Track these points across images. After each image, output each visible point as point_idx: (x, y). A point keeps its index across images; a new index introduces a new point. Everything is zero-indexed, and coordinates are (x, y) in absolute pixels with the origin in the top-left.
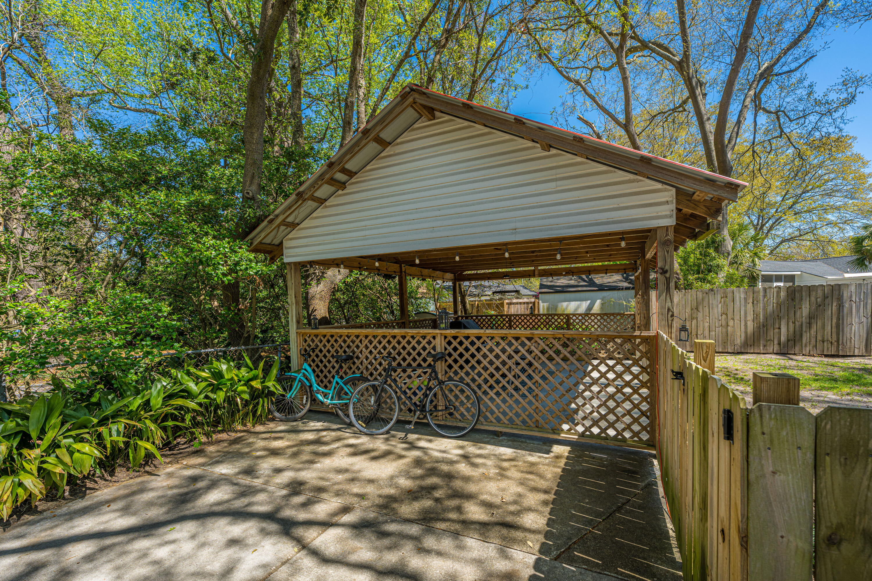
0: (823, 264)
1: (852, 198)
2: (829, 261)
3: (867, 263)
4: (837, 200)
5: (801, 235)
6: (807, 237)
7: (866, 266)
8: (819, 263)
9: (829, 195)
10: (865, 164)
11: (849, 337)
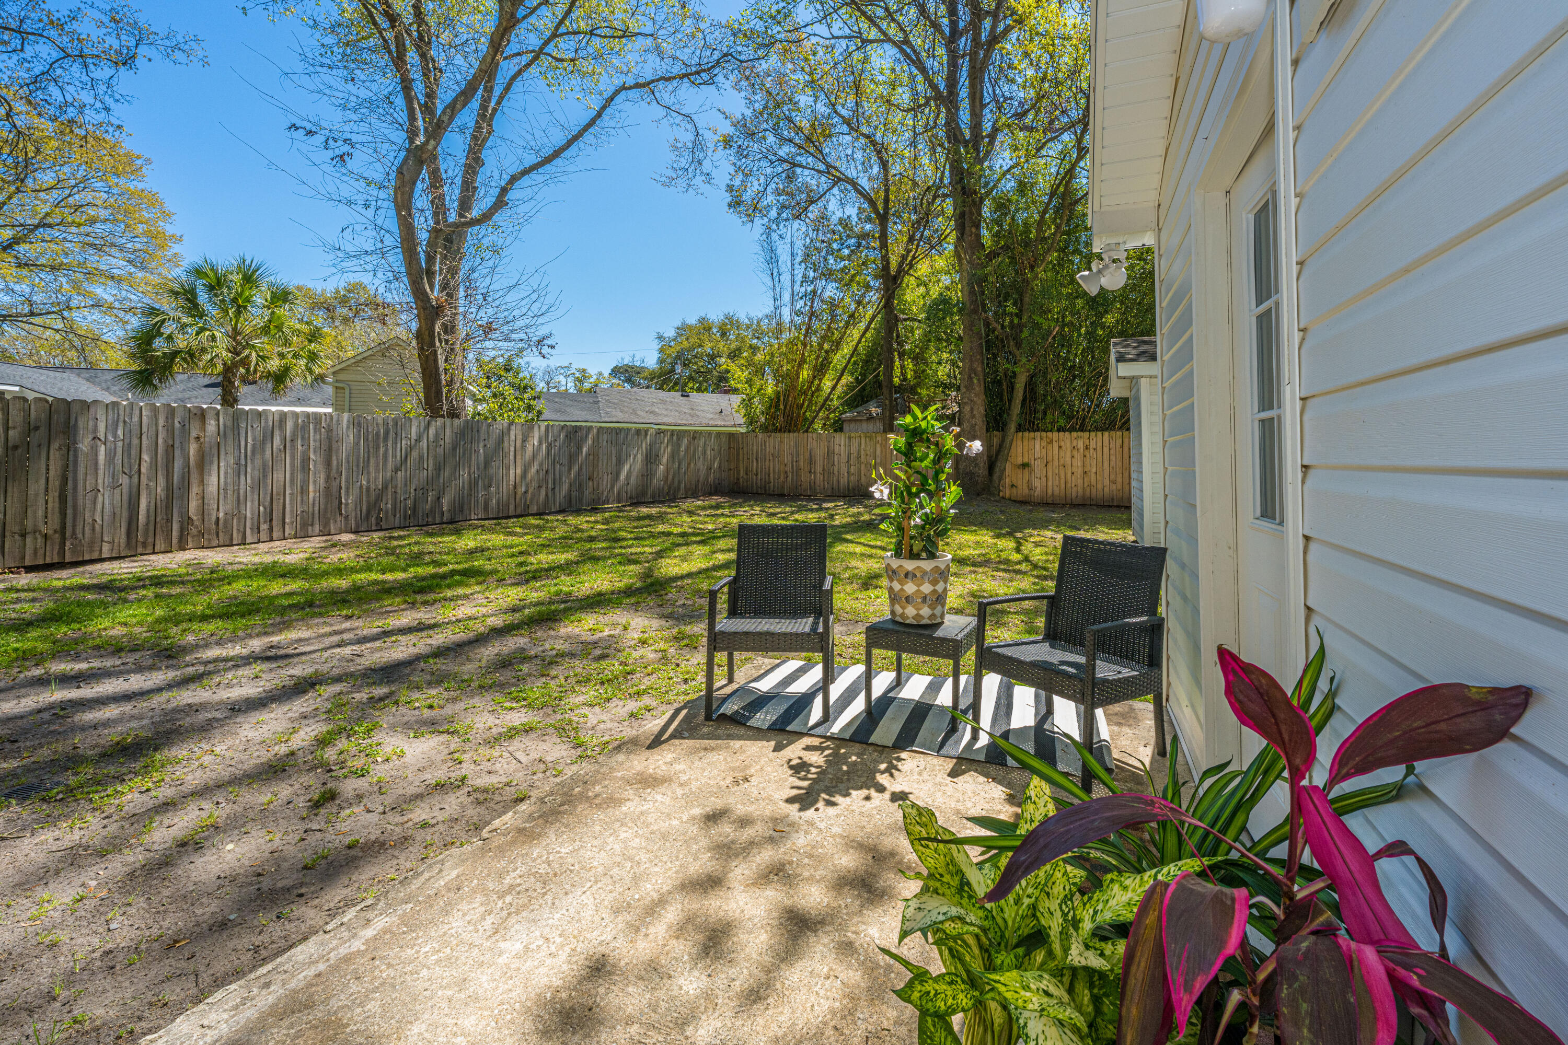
0: (78, 379)
1: (143, 268)
2: (92, 374)
3: (156, 382)
4: (116, 263)
5: (32, 314)
6: (49, 320)
7: (155, 387)
8: (68, 374)
9: (98, 249)
10: (167, 215)
11: (88, 520)
